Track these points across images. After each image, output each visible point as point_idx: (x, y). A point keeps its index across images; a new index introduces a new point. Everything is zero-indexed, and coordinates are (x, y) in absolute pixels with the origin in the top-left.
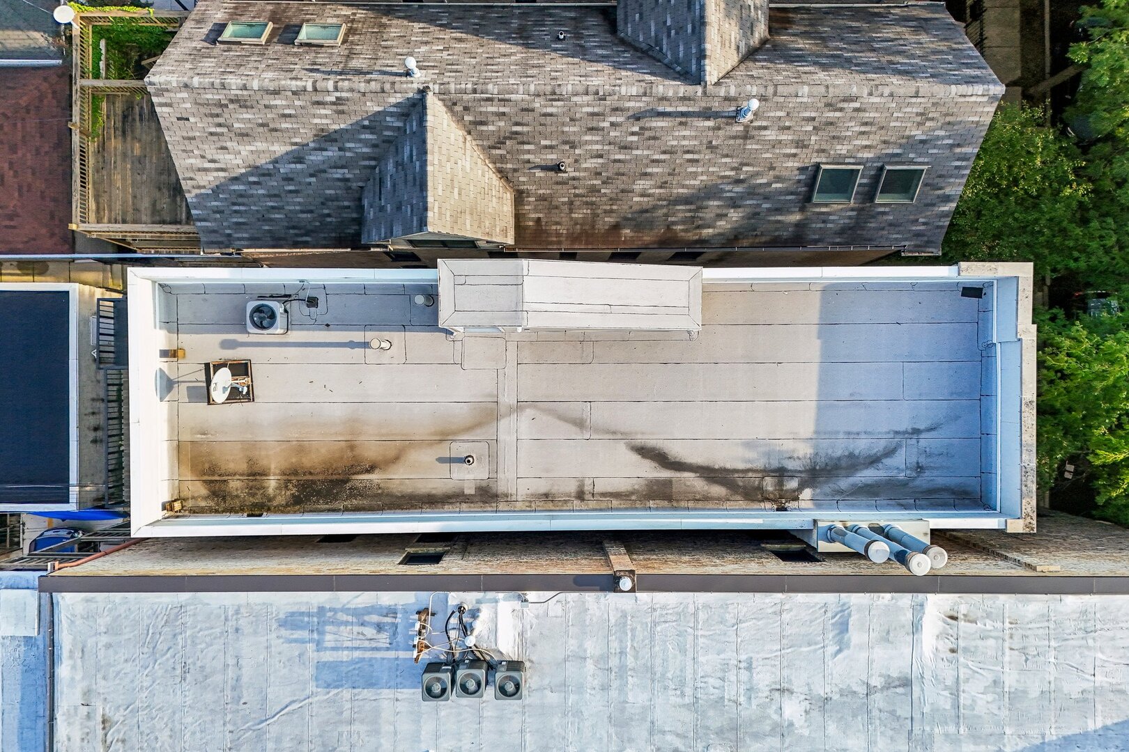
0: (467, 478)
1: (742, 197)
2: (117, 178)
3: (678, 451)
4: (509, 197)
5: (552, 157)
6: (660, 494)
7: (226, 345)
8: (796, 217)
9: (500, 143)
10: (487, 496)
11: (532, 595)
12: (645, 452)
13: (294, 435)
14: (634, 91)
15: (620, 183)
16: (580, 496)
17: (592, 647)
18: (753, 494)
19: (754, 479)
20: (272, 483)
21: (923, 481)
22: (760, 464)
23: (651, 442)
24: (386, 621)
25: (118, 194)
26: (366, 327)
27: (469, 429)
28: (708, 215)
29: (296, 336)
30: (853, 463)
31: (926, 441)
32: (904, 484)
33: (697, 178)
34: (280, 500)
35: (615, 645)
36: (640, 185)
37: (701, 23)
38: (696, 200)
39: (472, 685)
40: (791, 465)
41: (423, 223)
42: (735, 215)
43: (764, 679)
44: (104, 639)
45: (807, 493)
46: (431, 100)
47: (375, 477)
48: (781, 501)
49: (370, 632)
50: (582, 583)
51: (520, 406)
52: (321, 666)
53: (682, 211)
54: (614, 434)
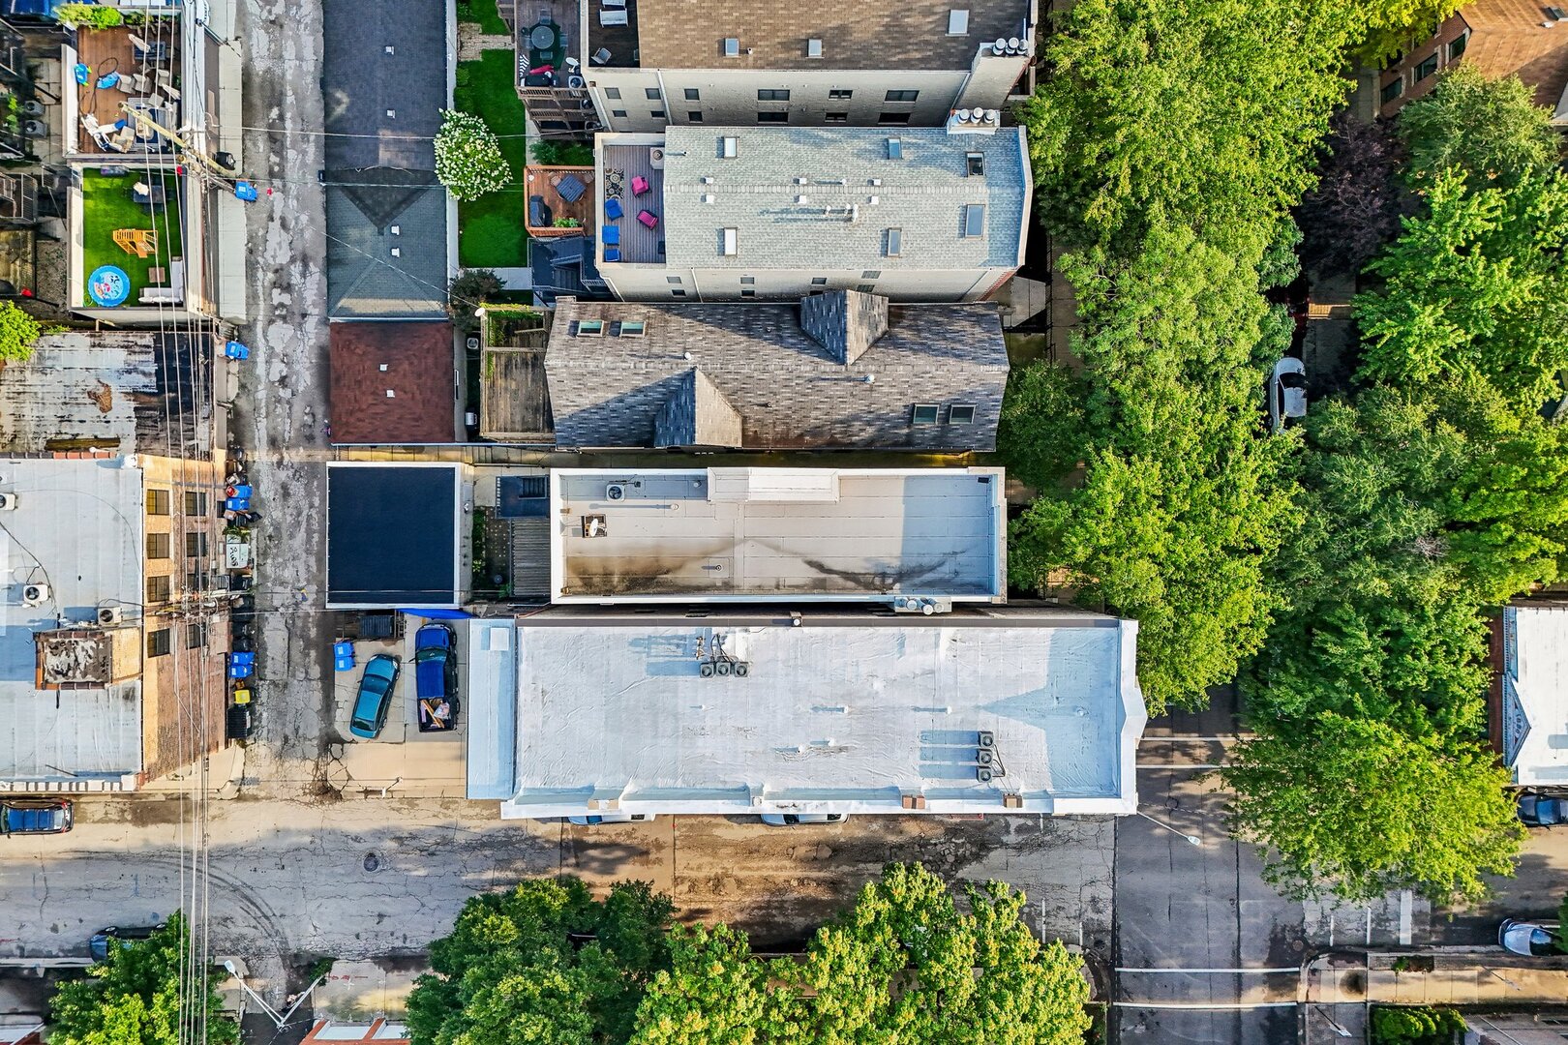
0: (717, 577)
1: (874, 420)
2: (502, 403)
3: (829, 563)
4: (739, 420)
5: (763, 400)
6: (820, 585)
7: (593, 507)
8: (906, 431)
9: (735, 393)
10: (728, 586)
11: (752, 629)
12: (811, 564)
13: (627, 554)
14: (808, 368)
15: (802, 413)
16: (778, 587)
17: (781, 655)
18: (869, 586)
19: (869, 578)
20: (616, 579)
21: (958, 580)
22: (872, 571)
23: (815, 559)
24: (680, 642)
25: (502, 414)
26: (665, 498)
27: (718, 551)
28: (855, 429)
29: (629, 502)
30: (921, 570)
31: (960, 558)
32: (949, 581)
33: (846, 411)
34: (620, 588)
35: (792, 655)
36: (814, 414)
37: (844, 332)
38: (846, 422)
39: (724, 670)
40: (888, 571)
41: (693, 439)
42: (870, 430)
43: (864, 670)
44: (543, 651)
45: (897, 586)
46: (698, 373)
47: (669, 576)
48: (884, 588)
49: (673, 648)
50: (776, 623)
51: (745, 540)
52: (650, 665)
53: (839, 428)
54: (795, 554)
